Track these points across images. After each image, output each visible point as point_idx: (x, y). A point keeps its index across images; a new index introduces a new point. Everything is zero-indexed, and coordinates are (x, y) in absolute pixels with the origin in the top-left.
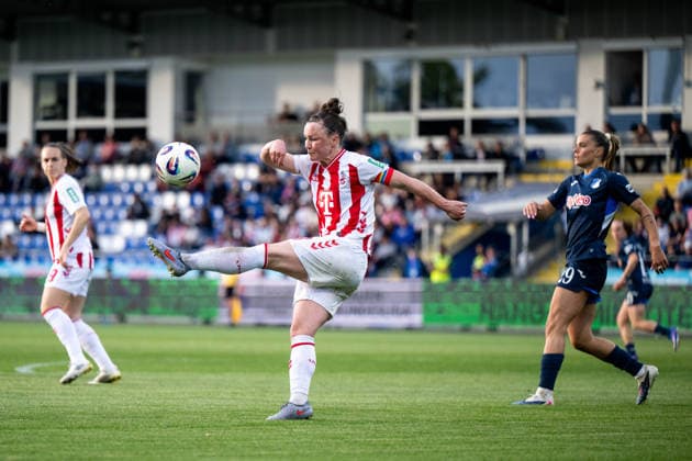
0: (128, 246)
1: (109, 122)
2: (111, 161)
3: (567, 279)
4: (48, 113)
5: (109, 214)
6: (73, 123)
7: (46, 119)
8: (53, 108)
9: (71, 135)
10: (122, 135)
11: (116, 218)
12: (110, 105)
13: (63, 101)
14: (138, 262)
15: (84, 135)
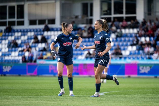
0: (131, 54)
1: (124, 15)
2: (125, 27)
3: (103, 63)
4: (105, 13)
5: (125, 43)
6: (113, 16)
7: (105, 14)
8: (106, 11)
9: (112, 19)
10: (128, 19)
11: (127, 45)
12: (124, 10)
13: (110, 9)
14: (134, 58)
15: (116, 20)
